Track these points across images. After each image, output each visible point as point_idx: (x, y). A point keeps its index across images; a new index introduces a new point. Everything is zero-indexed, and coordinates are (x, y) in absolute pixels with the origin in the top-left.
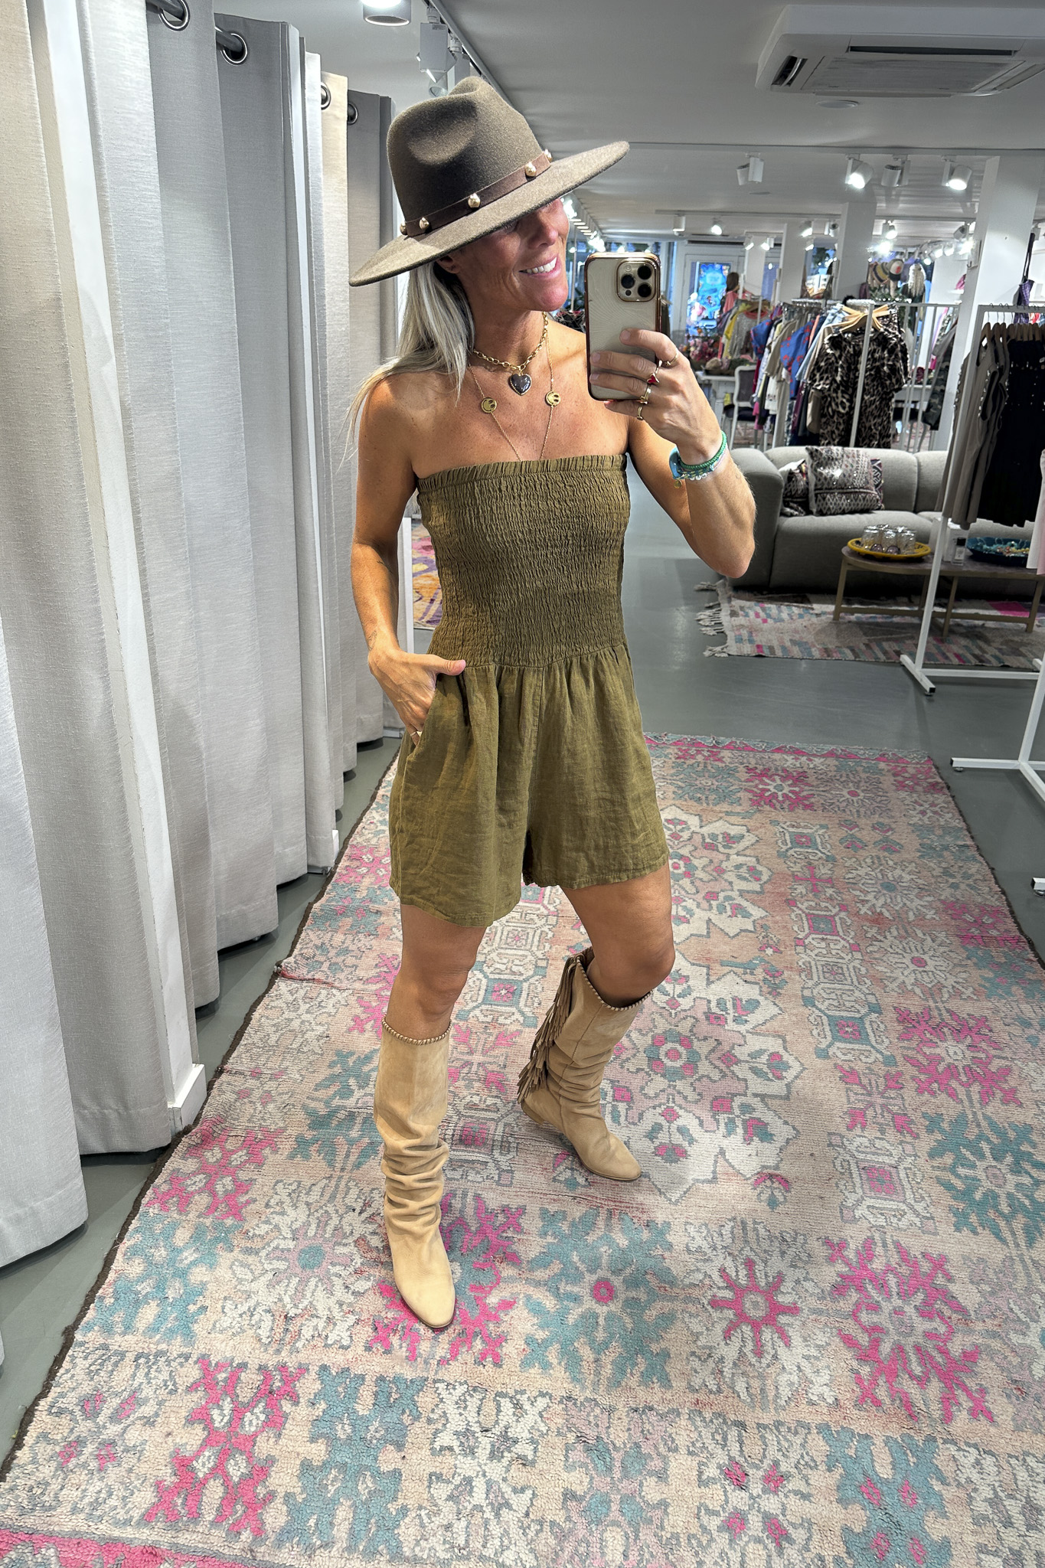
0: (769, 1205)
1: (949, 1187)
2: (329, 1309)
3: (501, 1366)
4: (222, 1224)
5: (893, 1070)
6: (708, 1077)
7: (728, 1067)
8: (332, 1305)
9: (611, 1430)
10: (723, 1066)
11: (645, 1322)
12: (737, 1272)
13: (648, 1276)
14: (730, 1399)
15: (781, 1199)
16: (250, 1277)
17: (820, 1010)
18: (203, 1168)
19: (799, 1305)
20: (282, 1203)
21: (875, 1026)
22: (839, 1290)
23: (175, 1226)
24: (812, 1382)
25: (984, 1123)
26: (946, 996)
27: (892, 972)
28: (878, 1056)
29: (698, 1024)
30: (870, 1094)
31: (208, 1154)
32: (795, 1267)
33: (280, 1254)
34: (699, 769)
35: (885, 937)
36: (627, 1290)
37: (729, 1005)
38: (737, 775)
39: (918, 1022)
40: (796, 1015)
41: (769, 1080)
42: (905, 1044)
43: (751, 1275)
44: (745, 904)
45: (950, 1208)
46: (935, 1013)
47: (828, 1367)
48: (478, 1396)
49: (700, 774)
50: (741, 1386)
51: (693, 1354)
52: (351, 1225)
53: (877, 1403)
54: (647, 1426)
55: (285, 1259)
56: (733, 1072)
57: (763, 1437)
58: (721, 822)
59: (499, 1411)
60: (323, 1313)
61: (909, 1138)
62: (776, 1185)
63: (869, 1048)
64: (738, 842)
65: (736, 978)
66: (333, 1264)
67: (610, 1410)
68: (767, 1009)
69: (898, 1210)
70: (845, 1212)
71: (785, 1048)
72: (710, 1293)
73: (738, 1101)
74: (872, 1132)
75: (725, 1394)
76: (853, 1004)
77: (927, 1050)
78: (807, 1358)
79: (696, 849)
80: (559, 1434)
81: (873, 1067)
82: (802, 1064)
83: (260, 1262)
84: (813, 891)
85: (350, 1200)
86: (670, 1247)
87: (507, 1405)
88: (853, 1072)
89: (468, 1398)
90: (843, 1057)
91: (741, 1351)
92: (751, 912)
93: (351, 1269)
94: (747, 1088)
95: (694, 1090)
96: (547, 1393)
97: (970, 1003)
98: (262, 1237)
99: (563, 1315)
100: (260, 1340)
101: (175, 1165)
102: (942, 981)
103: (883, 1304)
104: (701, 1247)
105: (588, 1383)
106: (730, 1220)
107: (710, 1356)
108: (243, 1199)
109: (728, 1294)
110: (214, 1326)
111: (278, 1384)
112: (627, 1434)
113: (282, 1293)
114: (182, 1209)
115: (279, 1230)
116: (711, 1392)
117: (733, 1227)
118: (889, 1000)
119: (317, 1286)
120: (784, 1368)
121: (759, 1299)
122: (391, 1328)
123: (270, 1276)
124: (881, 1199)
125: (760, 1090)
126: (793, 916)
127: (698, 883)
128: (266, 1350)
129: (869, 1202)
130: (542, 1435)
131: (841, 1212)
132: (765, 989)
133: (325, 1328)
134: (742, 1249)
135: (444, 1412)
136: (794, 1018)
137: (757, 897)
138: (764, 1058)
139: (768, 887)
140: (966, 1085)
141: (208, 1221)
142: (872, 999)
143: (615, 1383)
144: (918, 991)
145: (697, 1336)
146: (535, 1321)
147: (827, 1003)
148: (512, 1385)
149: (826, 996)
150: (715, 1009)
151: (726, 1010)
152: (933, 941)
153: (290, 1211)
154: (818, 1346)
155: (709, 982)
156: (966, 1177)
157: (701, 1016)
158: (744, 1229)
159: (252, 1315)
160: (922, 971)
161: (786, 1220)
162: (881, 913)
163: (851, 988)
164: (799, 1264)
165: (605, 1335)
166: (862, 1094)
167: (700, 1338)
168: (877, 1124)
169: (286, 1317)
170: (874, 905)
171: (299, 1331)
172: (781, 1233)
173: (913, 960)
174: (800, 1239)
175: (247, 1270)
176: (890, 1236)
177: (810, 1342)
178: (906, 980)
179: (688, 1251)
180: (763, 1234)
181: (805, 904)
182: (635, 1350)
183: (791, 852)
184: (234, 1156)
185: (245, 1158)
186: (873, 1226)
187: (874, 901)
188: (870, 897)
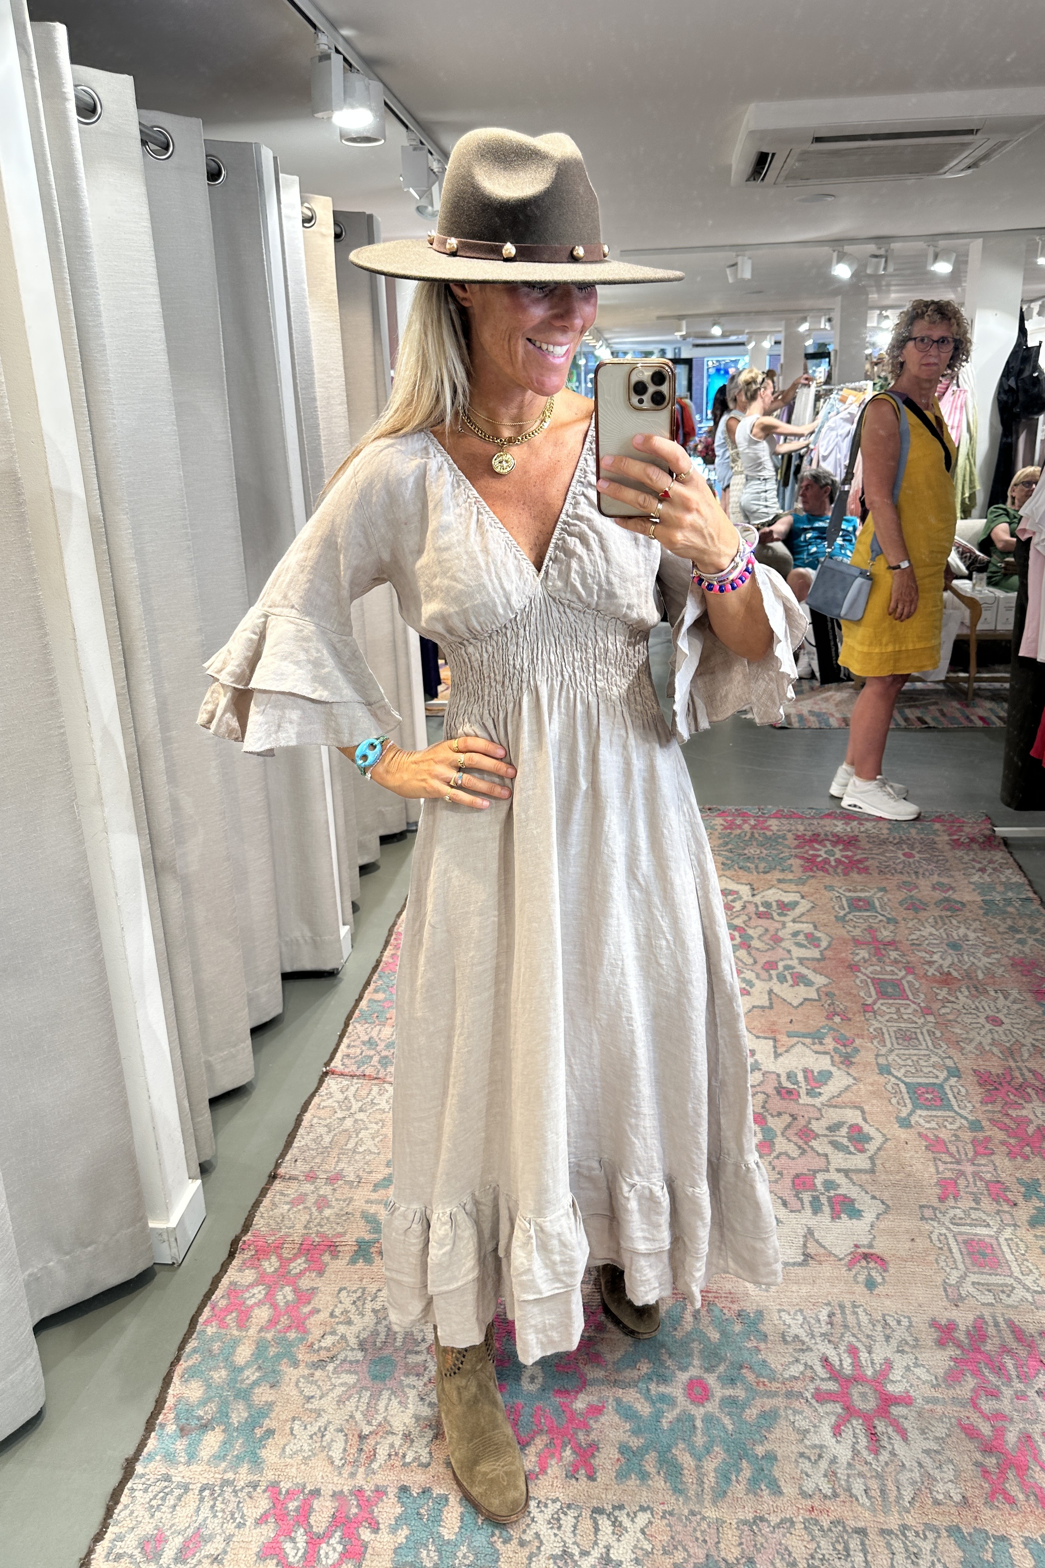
0: (866, 1286)
2: (405, 1425)
3: (594, 1480)
4: (285, 1338)
5: (980, 1135)
6: (786, 1154)
7: (806, 1143)
8: (407, 1420)
9: (722, 1546)
10: (801, 1142)
11: (746, 1422)
12: (841, 1361)
13: (744, 1371)
14: (847, 1504)
15: (879, 1280)
16: (319, 1393)
17: (896, 1077)
18: (262, 1279)
19: (912, 1393)
20: (347, 1312)
21: (956, 1090)
22: (953, 1377)
23: (235, 1344)
24: (935, 1480)
26: (1026, 1055)
27: (968, 1033)
28: (963, 1121)
29: (770, 1101)
30: (958, 1162)
31: (265, 1264)
32: (902, 1352)
33: (350, 1366)
34: (747, 838)
35: (958, 998)
36: (722, 1388)
37: (800, 1077)
38: (786, 842)
39: (1000, 1084)
40: (872, 1084)
41: (850, 1153)
42: (989, 1107)
43: (856, 1364)
44: (805, 971)
46: (1017, 1074)
47: (951, 1461)
48: (572, 1513)
49: (747, 844)
50: (858, 1487)
51: (802, 1455)
53: (1010, 1500)
54: (760, 1539)
55: (356, 1373)
56: (812, 1148)
57: (889, 1545)
58: (771, 892)
59: (597, 1530)
61: (1007, 1207)
62: (872, 1265)
63: (952, 1114)
64: (793, 909)
65: (804, 1048)
66: (407, 1375)
67: (719, 1524)
68: (839, 1080)
69: (1006, 1285)
70: (949, 1290)
71: (865, 1120)
72: (811, 1387)
73: (819, 1179)
74: (966, 1203)
75: (842, 1498)
76: (931, 1069)
77: (1013, 1113)
78: (927, 1452)
79: (750, 918)
80: (665, 1552)
81: (959, 1133)
82: (884, 1135)
83: (328, 1376)
84: (877, 955)
86: (765, 1337)
87: (605, 1524)
88: (939, 1141)
89: (562, 1516)
90: (928, 1125)
91: (854, 1449)
92: (813, 979)
93: (426, 1379)
94: (828, 1163)
95: (774, 1169)
96: (648, 1508)
98: (328, 1349)
99: (657, 1416)
100: (332, 1463)
101: (232, 1279)
102: (1021, 1039)
103: (1003, 1388)
104: (797, 1336)
105: (691, 1493)
106: (826, 1304)
107: (820, 1456)
108: (306, 1310)
109: (832, 1386)
110: (284, 1449)
111: (354, 1510)
112: (739, 1549)
113: (354, 1409)
114: (243, 1322)
115: (347, 1341)
116: (825, 1496)
117: (831, 1313)
118: (966, 1064)
119: (390, 1400)
120: (904, 1465)
121: (867, 1390)
123: (339, 1391)
124: (986, 1274)
125: (844, 1165)
126: (858, 982)
127: (753, 952)
128: (340, 1473)
129: (974, 1277)
130: (647, 1554)
131: (945, 1290)
132: (837, 1059)
133: (401, 1446)
134: (842, 1335)
135: (536, 1533)
136: (870, 1088)
137: (817, 964)
138: (844, 1131)
139: (828, 953)
141: (270, 1336)
142: (949, 1063)
143: (720, 1495)
144: (995, 1050)
145: (805, 1434)
146: (628, 1427)
147: (903, 1070)
148: (608, 1499)
149: (902, 1063)
150: (786, 1084)
151: (796, 1083)
152: (1006, 998)
153: (355, 1318)
154: (937, 1438)
155: (777, 1055)
157: (771, 1091)
158: (843, 1313)
159: (323, 1436)
160: (999, 1029)
161: (888, 1302)
162: (949, 974)
163: (927, 1052)
164: (907, 1349)
165: (705, 1439)
166: (951, 1163)
167: (808, 1436)
168: (971, 1193)
169: (360, 1436)
170: (941, 966)
171: (375, 1450)
172: (884, 1316)
173: (987, 1018)
174: (905, 1322)
175: (314, 1387)
176: (1003, 1314)
177: (930, 1435)
178: (983, 1040)
179: (785, 1341)
180: (864, 1319)
181: (871, 969)
182: (739, 1454)
183: (850, 916)
184: (293, 1265)
185: (305, 1266)
186: (983, 1304)
187: (941, 961)
188: (936, 957)
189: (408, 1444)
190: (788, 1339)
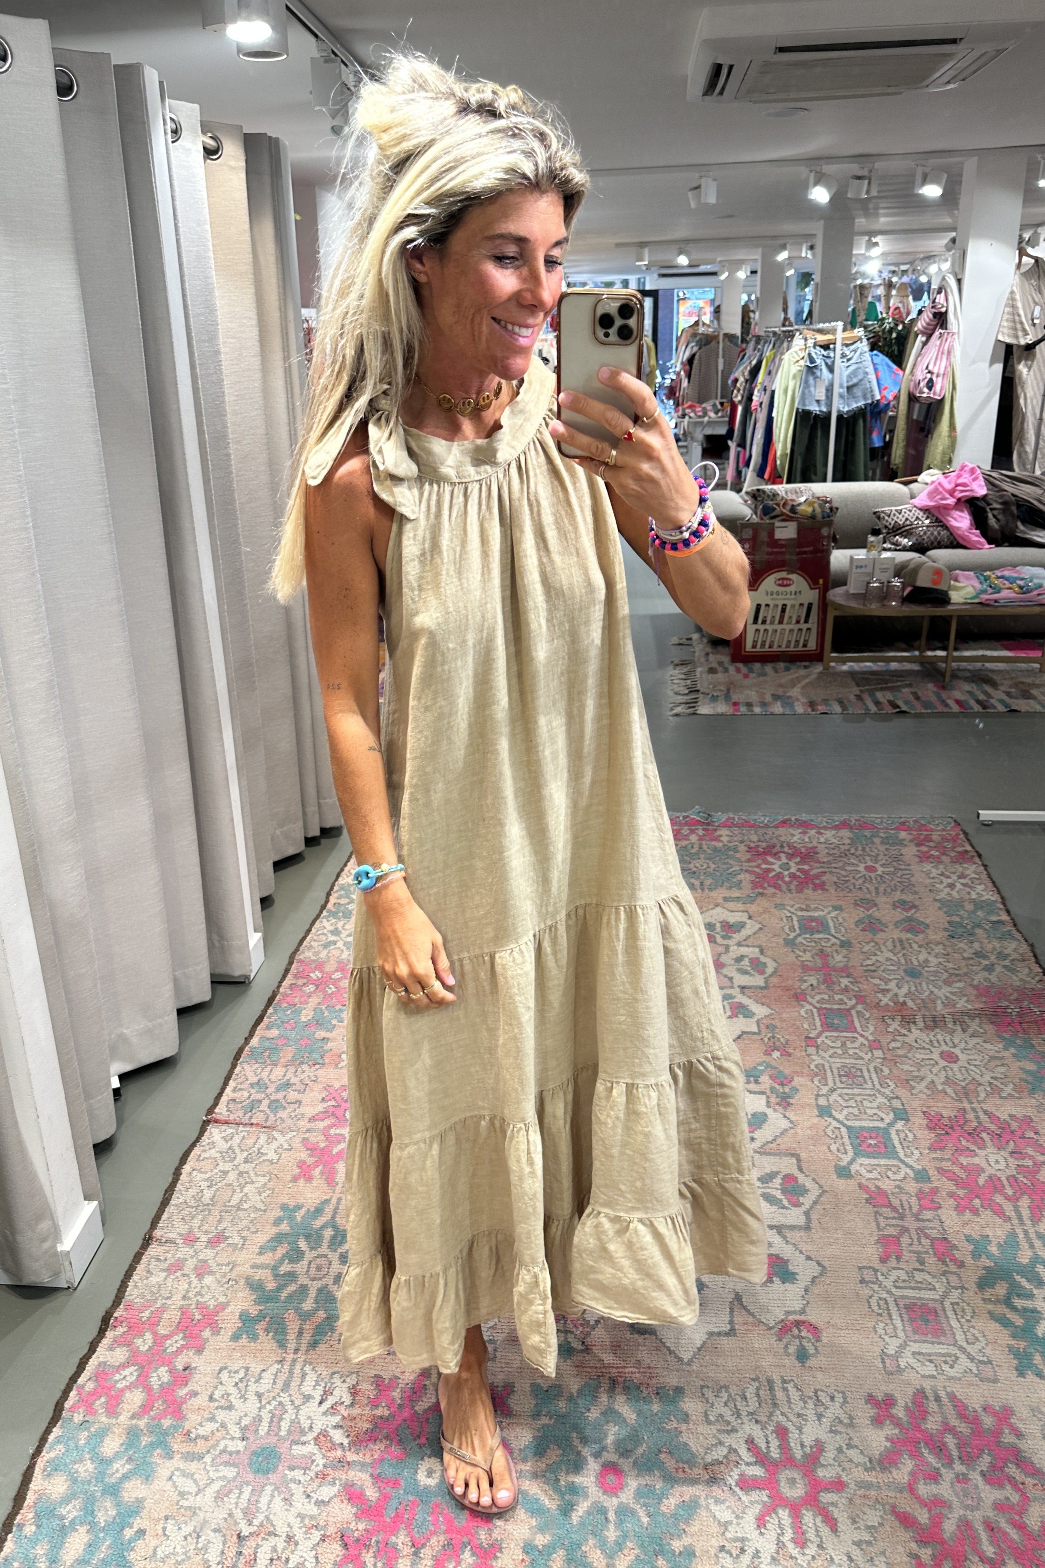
0: (797, 1358)
1: (1005, 1322)
2: (289, 1525)
4: (159, 1426)
5: (928, 1187)
8: (292, 1519)
11: (664, 1514)
12: (768, 1443)
13: (662, 1456)
15: (811, 1351)
16: (194, 1489)
17: (838, 1121)
18: (134, 1359)
19: (844, 1478)
20: (228, 1395)
21: (903, 1136)
22: (886, 1458)
23: (103, 1433)
25: (1038, 1243)
26: (983, 1095)
27: (919, 1070)
28: (910, 1171)
30: (903, 1217)
31: (139, 1342)
32: (835, 1432)
33: (229, 1458)
34: (694, 850)
35: (910, 1031)
36: (638, 1475)
38: (737, 855)
39: (953, 1128)
40: (811, 1128)
41: (784, 1207)
42: (940, 1155)
43: (784, 1447)
44: (745, 1001)
45: (1010, 1348)
46: (971, 1116)
47: (883, 1553)
49: (694, 857)
51: (722, 1548)
52: (309, 1418)
55: (234, 1465)
58: (715, 908)
60: (282, 1530)
61: (953, 1268)
62: (805, 1333)
63: (896, 1162)
64: (739, 931)
66: (292, 1468)
68: (776, 1123)
69: (949, 1355)
70: (888, 1362)
71: (801, 1169)
72: (735, 1472)
74: (910, 1263)
76: (876, 1111)
77: (964, 1161)
78: (858, 1543)
81: (903, 1184)
82: (821, 1187)
83: (205, 1469)
84: (825, 981)
85: (307, 1388)
86: (686, 1418)
88: (880, 1193)
90: (869, 1175)
91: (778, 1541)
92: (753, 1010)
93: (313, 1473)
97: (1011, 1102)
98: (206, 1438)
99: (566, 1510)
101: (101, 1359)
102: (978, 1077)
103: (943, 1470)
104: (722, 1415)
106: (753, 1380)
107: (742, 1550)
108: (182, 1392)
109: (757, 1471)
110: (154, 1553)
113: (232, 1506)
114: (110, 1411)
115: (226, 1429)
117: (758, 1389)
118: (915, 1105)
119: (273, 1496)
120: (831, 1559)
121: (795, 1475)
122: (362, 1543)
123: (217, 1485)
124: (928, 1342)
125: (777, 1220)
126: (803, 1012)
129: (915, 1347)
131: (883, 1362)
132: (773, 1099)
133: (285, 1549)
134: (771, 1414)
136: (809, 1132)
137: (760, 993)
138: (777, 1182)
139: (775, 980)
140: (1014, 1199)
141: (142, 1423)
142: (896, 1103)
144: (949, 1091)
145: (725, 1525)
146: (533, 1522)
147: (846, 1112)
149: (844, 1104)
152: (966, 1031)
153: (236, 1403)
154: (868, 1527)
156: (1025, 1310)
158: (771, 1389)
159: (199, 1537)
160: (955, 1067)
161: (820, 1375)
162: (904, 1003)
163: (874, 1092)
164: (839, 1429)
165: (618, 1534)
166: (894, 1218)
167: (730, 1528)
168: (914, 1252)
169: (239, 1536)
170: (896, 995)
171: (255, 1554)
172: (816, 1392)
173: (943, 1055)
174: (839, 1398)
175: (189, 1482)
176: (945, 1387)
177: (861, 1524)
178: (935, 1078)
179: (709, 1422)
180: (794, 1394)
181: (818, 997)
182: (655, 1550)
183: (800, 939)
184: (169, 1342)
185: (182, 1342)
186: (923, 1376)
187: (896, 990)
188: (892, 985)
189: (293, 1547)
190: (711, 1418)
